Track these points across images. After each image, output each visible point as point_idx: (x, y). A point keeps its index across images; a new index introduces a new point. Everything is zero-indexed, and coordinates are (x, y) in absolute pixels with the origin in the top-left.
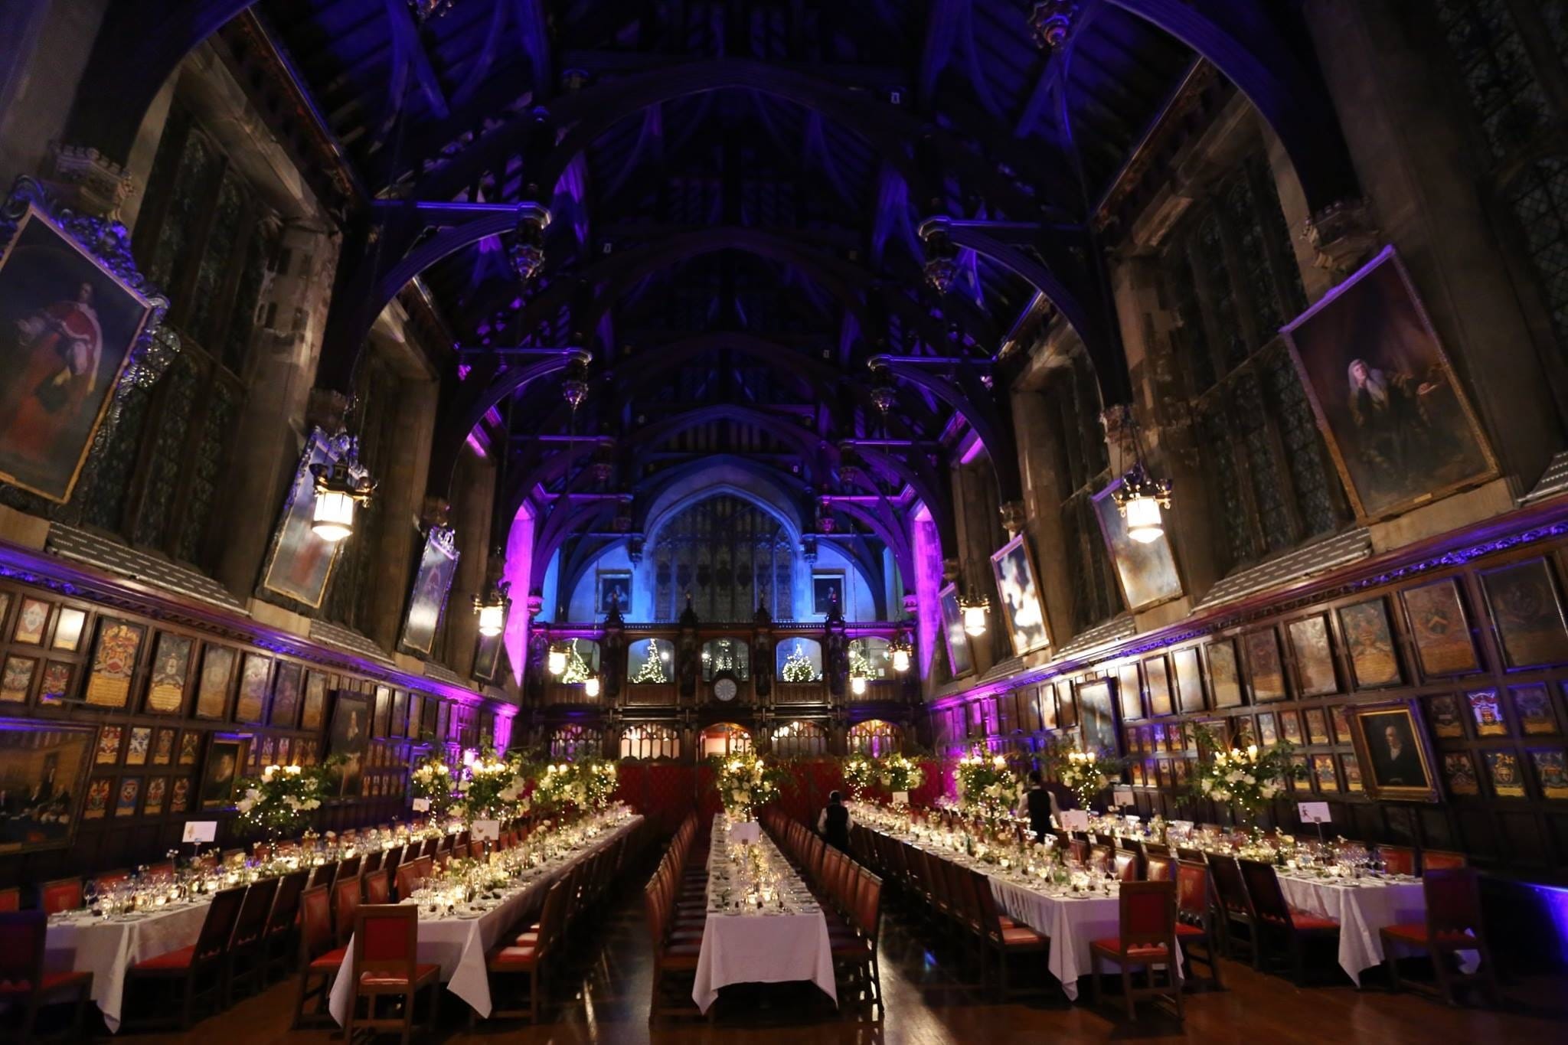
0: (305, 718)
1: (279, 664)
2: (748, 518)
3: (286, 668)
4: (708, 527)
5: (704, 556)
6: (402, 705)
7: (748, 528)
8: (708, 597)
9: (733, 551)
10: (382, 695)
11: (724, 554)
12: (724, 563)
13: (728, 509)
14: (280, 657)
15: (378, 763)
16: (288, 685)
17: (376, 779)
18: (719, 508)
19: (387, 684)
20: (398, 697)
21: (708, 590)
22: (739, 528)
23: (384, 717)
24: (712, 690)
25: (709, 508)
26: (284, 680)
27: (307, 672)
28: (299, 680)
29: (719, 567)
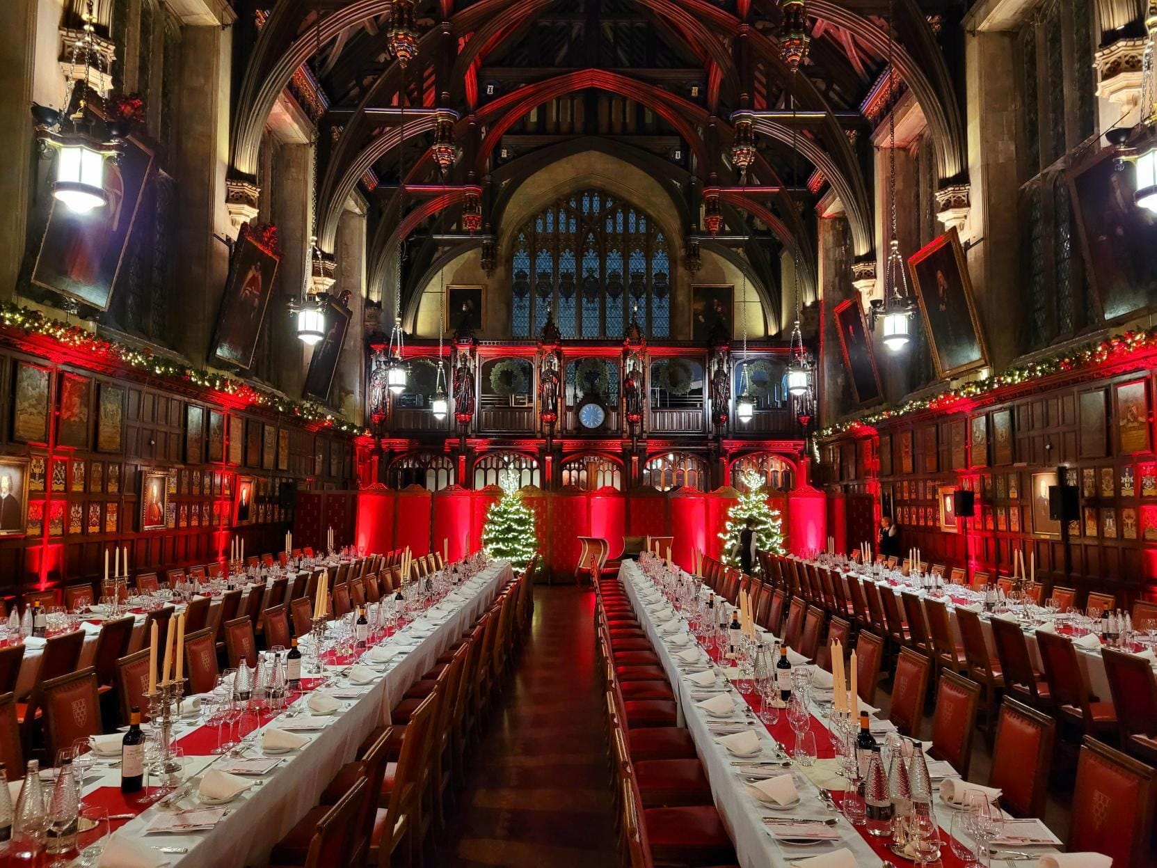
0: (101, 439)
1: (61, 376)
2: (620, 217)
3: (70, 380)
4: (573, 229)
5: (568, 263)
6: (220, 427)
7: (620, 229)
8: (573, 311)
9: (602, 258)
10: (195, 414)
11: (591, 261)
12: (591, 270)
13: (596, 204)
14: (62, 367)
15: (196, 490)
16: (76, 400)
17: (195, 508)
18: (586, 203)
19: (199, 402)
20: (214, 418)
21: (572, 301)
22: (609, 230)
23: (198, 440)
24: (577, 415)
25: (573, 204)
26: (70, 394)
27: (98, 387)
28: (88, 394)
29: (585, 275)
